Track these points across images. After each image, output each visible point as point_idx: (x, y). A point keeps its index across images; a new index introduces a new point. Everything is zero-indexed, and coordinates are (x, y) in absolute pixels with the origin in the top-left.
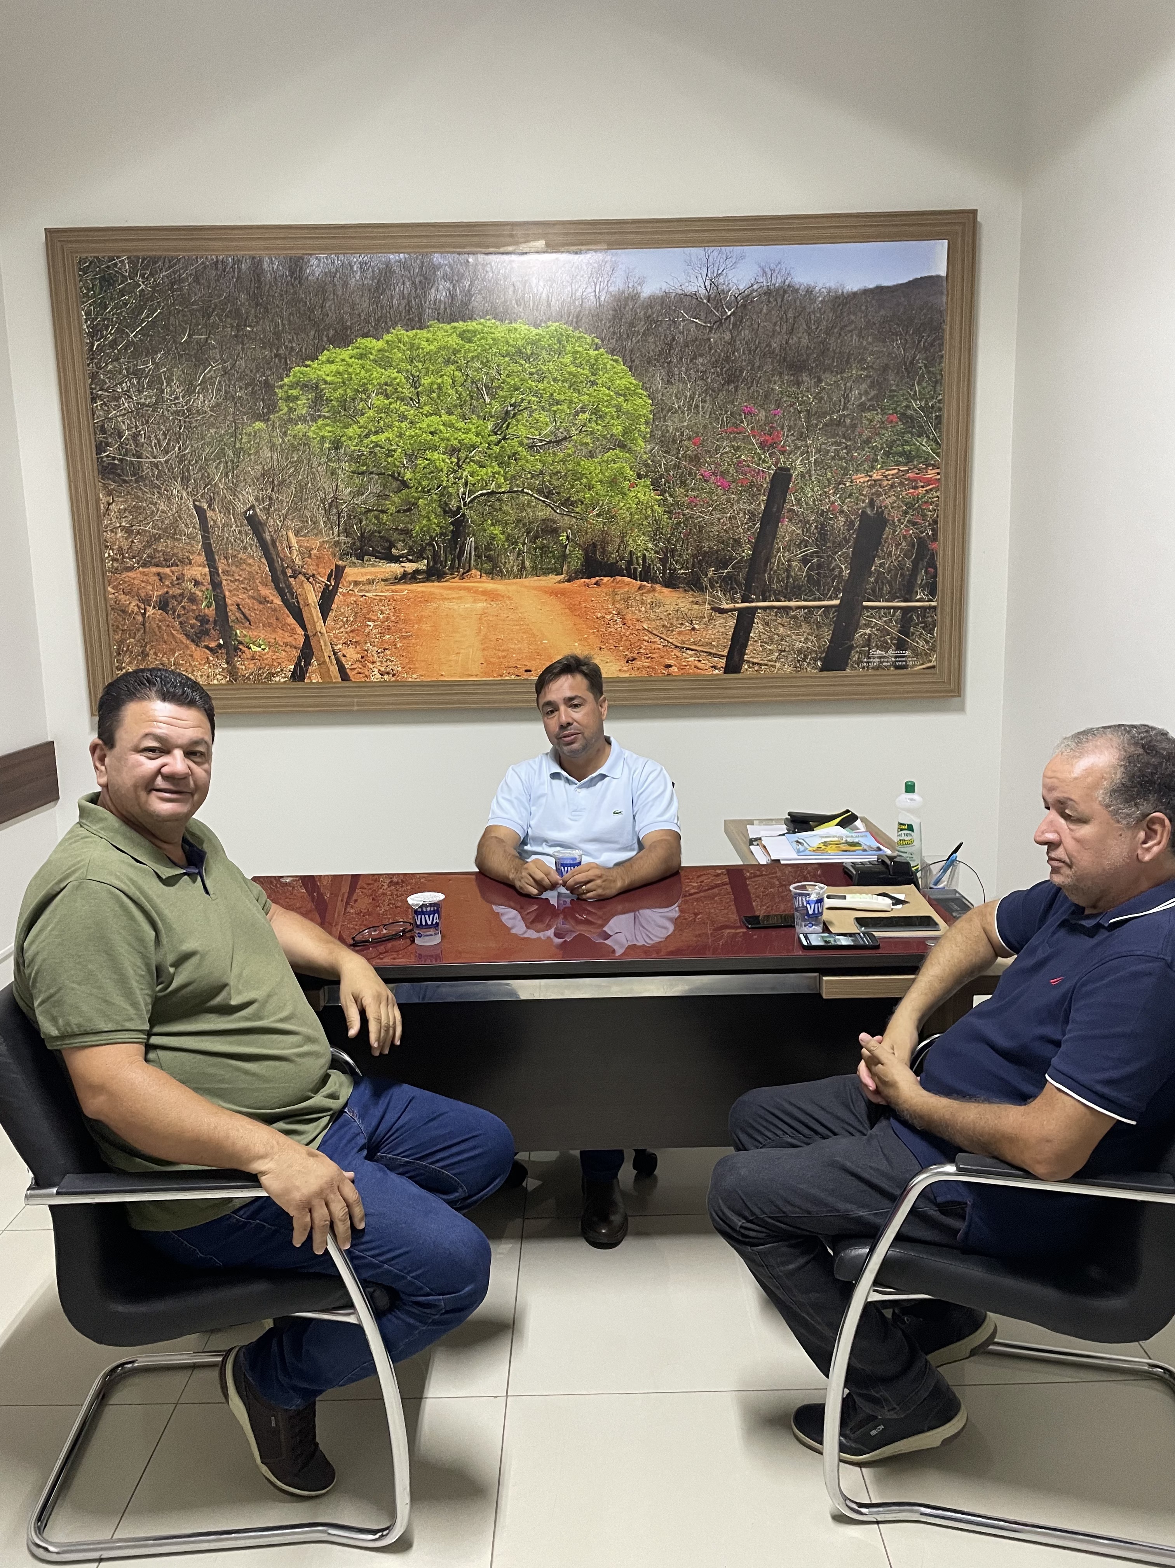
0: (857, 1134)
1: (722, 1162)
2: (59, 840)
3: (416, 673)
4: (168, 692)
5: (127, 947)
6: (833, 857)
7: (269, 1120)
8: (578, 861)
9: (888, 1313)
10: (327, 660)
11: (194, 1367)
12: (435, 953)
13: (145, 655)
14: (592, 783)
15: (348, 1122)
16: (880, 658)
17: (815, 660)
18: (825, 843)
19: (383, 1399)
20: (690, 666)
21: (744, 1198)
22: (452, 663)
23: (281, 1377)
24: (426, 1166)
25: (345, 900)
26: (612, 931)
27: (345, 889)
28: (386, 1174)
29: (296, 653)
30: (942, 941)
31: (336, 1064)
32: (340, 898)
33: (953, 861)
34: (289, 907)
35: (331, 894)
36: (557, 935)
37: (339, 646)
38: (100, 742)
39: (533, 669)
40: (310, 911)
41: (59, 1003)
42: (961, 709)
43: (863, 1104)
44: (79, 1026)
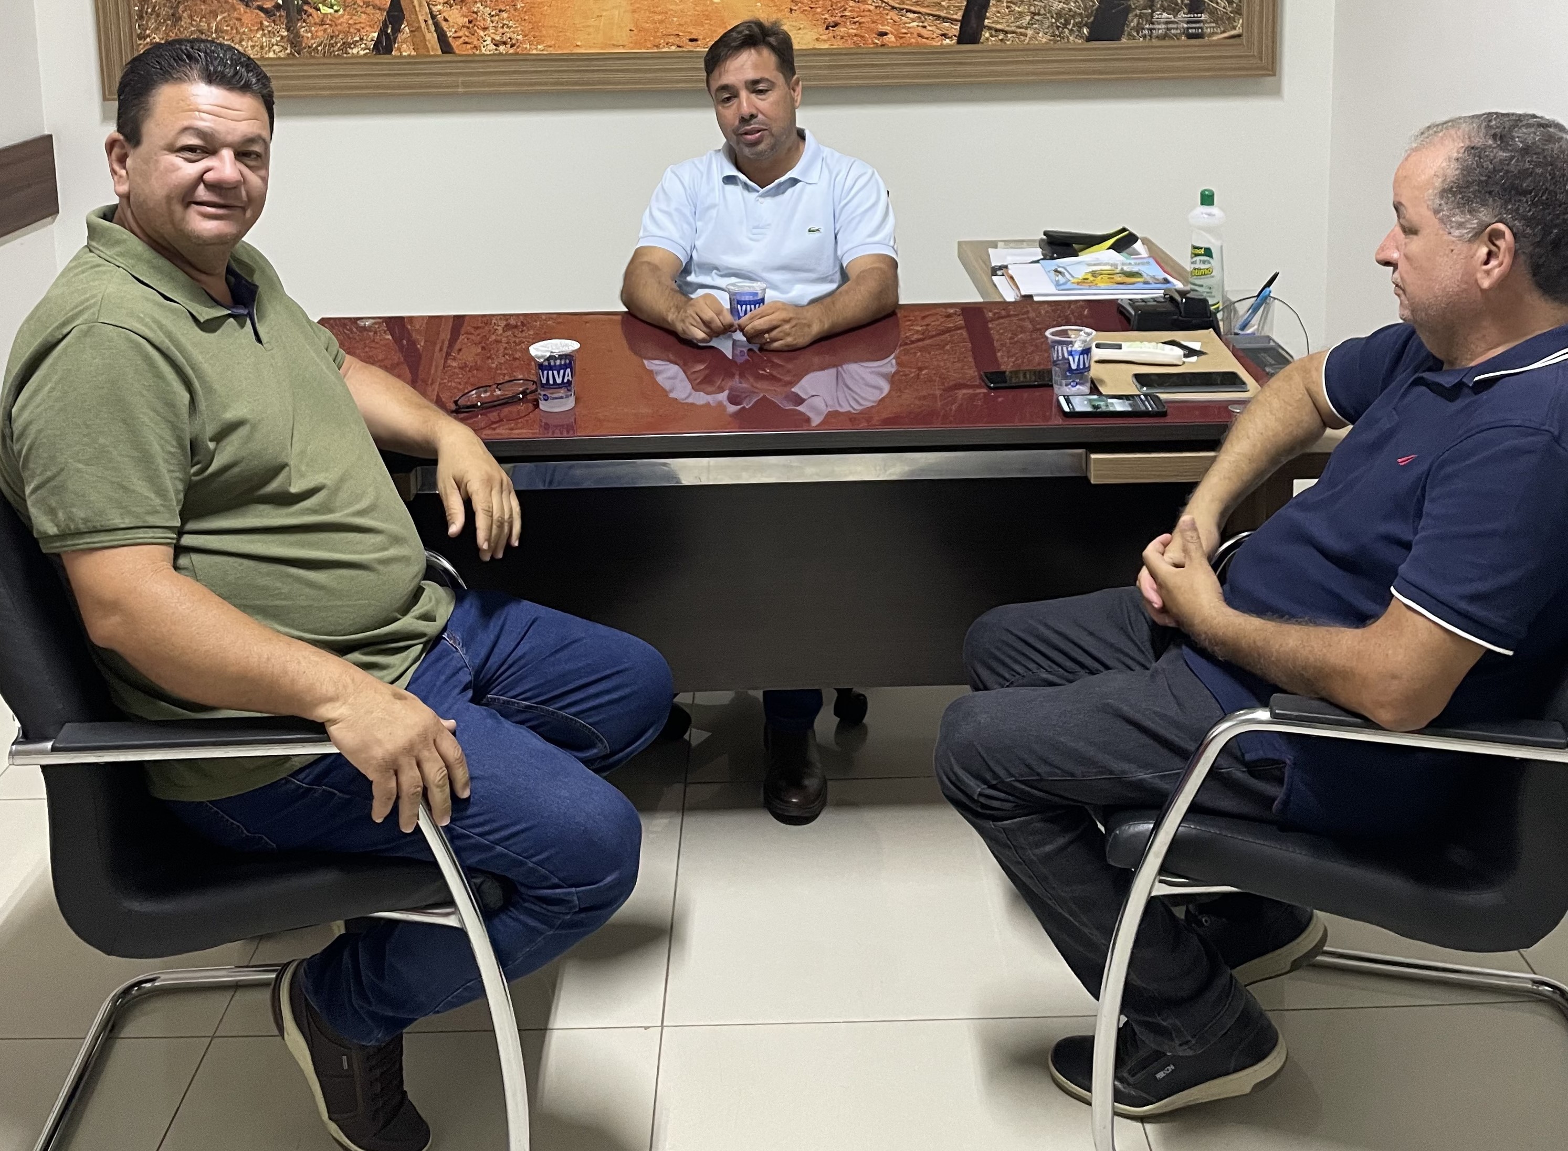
0: (1138, 668)
1: (954, 707)
2: (59, 271)
3: (542, 42)
4: (215, 71)
5: (152, 414)
6: (1104, 293)
7: (341, 650)
8: (760, 297)
9: (1180, 912)
10: (423, 25)
11: (237, 986)
12: (569, 422)
13: (177, 19)
14: (780, 190)
15: (447, 652)
16: (1167, 23)
17: (1080, 26)
18: (1094, 274)
19: (494, 1031)
20: (912, 33)
21: (985, 756)
22: (591, 30)
23: (356, 1002)
24: (553, 713)
25: (445, 349)
26: (807, 393)
27: (446, 335)
28: (499, 722)
29: (381, 16)
30: (1252, 407)
31: (432, 573)
32: (438, 348)
33: (1266, 298)
34: (369, 360)
35: (426, 341)
36: (733, 400)
37: (439, 7)
38: (121, 137)
39: (701, 37)
40: (398, 364)
41: (60, 490)
42: (1276, 92)
43: (1146, 628)
44: (85, 521)
